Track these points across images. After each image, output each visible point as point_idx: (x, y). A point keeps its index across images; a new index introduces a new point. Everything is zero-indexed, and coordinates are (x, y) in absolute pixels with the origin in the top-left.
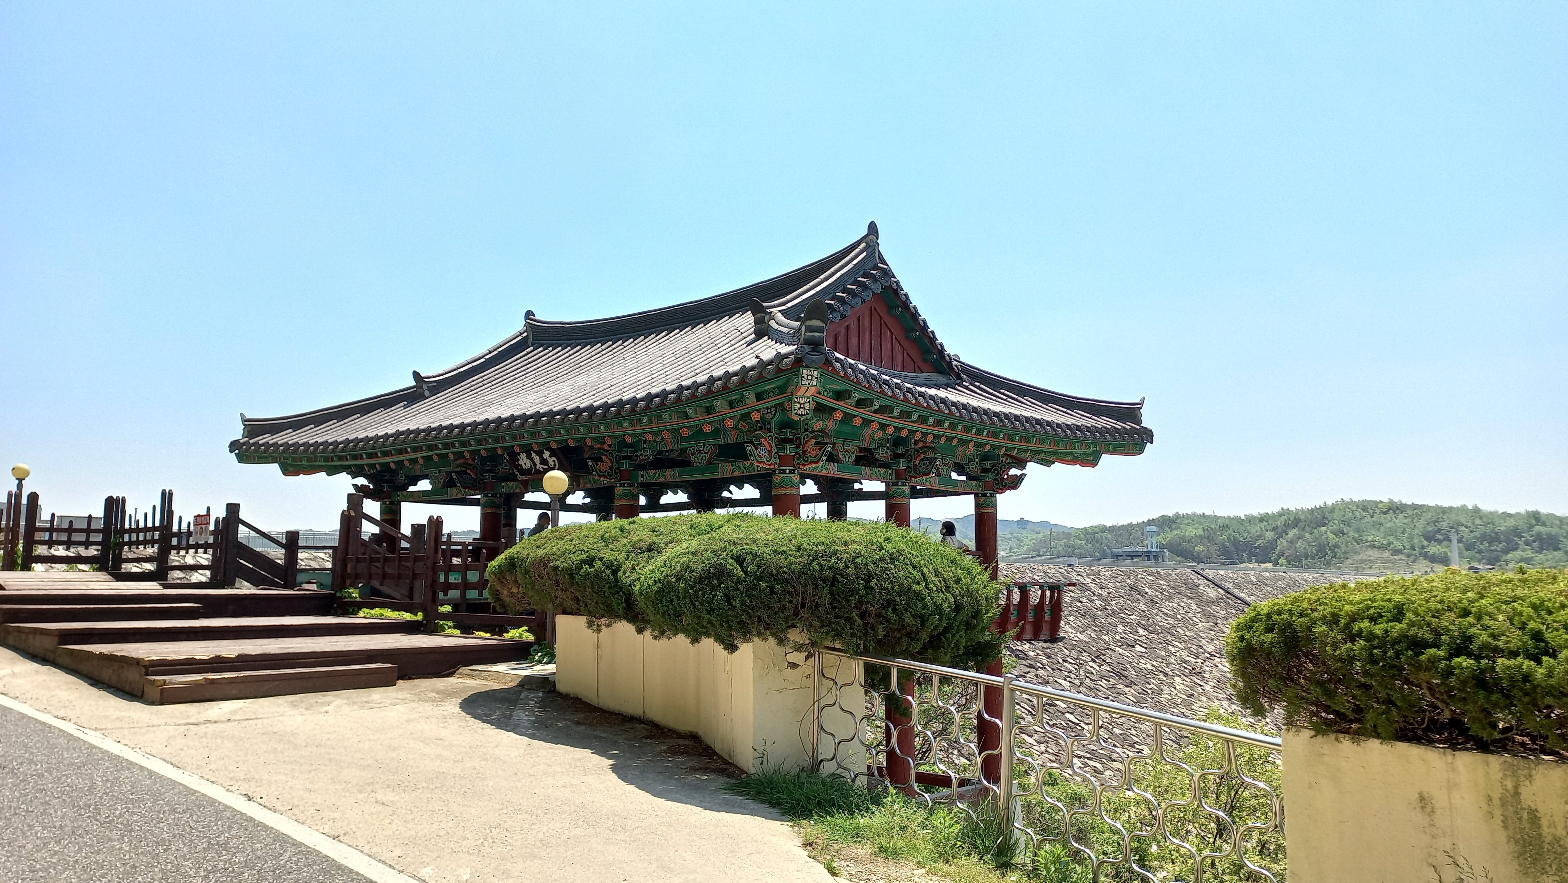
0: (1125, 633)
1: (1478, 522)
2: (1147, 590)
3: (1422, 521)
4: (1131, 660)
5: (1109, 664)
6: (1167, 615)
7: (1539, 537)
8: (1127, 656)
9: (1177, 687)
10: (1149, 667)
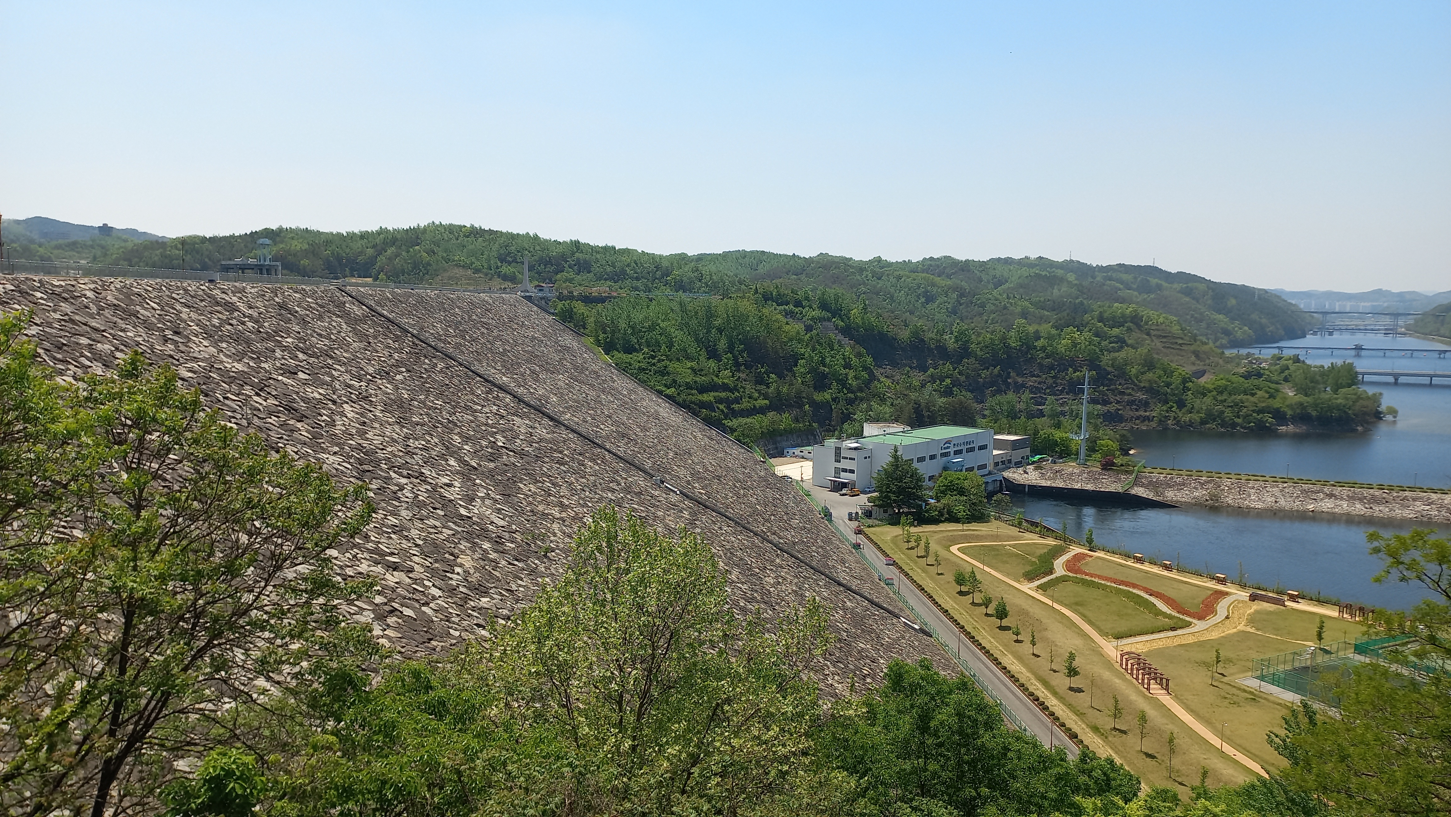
0: (285, 359)
1: (538, 248)
2: (297, 308)
3: (497, 245)
4: (297, 390)
5: (275, 397)
6: (320, 335)
7: (578, 262)
8: (292, 386)
9: (348, 415)
10: (318, 396)
